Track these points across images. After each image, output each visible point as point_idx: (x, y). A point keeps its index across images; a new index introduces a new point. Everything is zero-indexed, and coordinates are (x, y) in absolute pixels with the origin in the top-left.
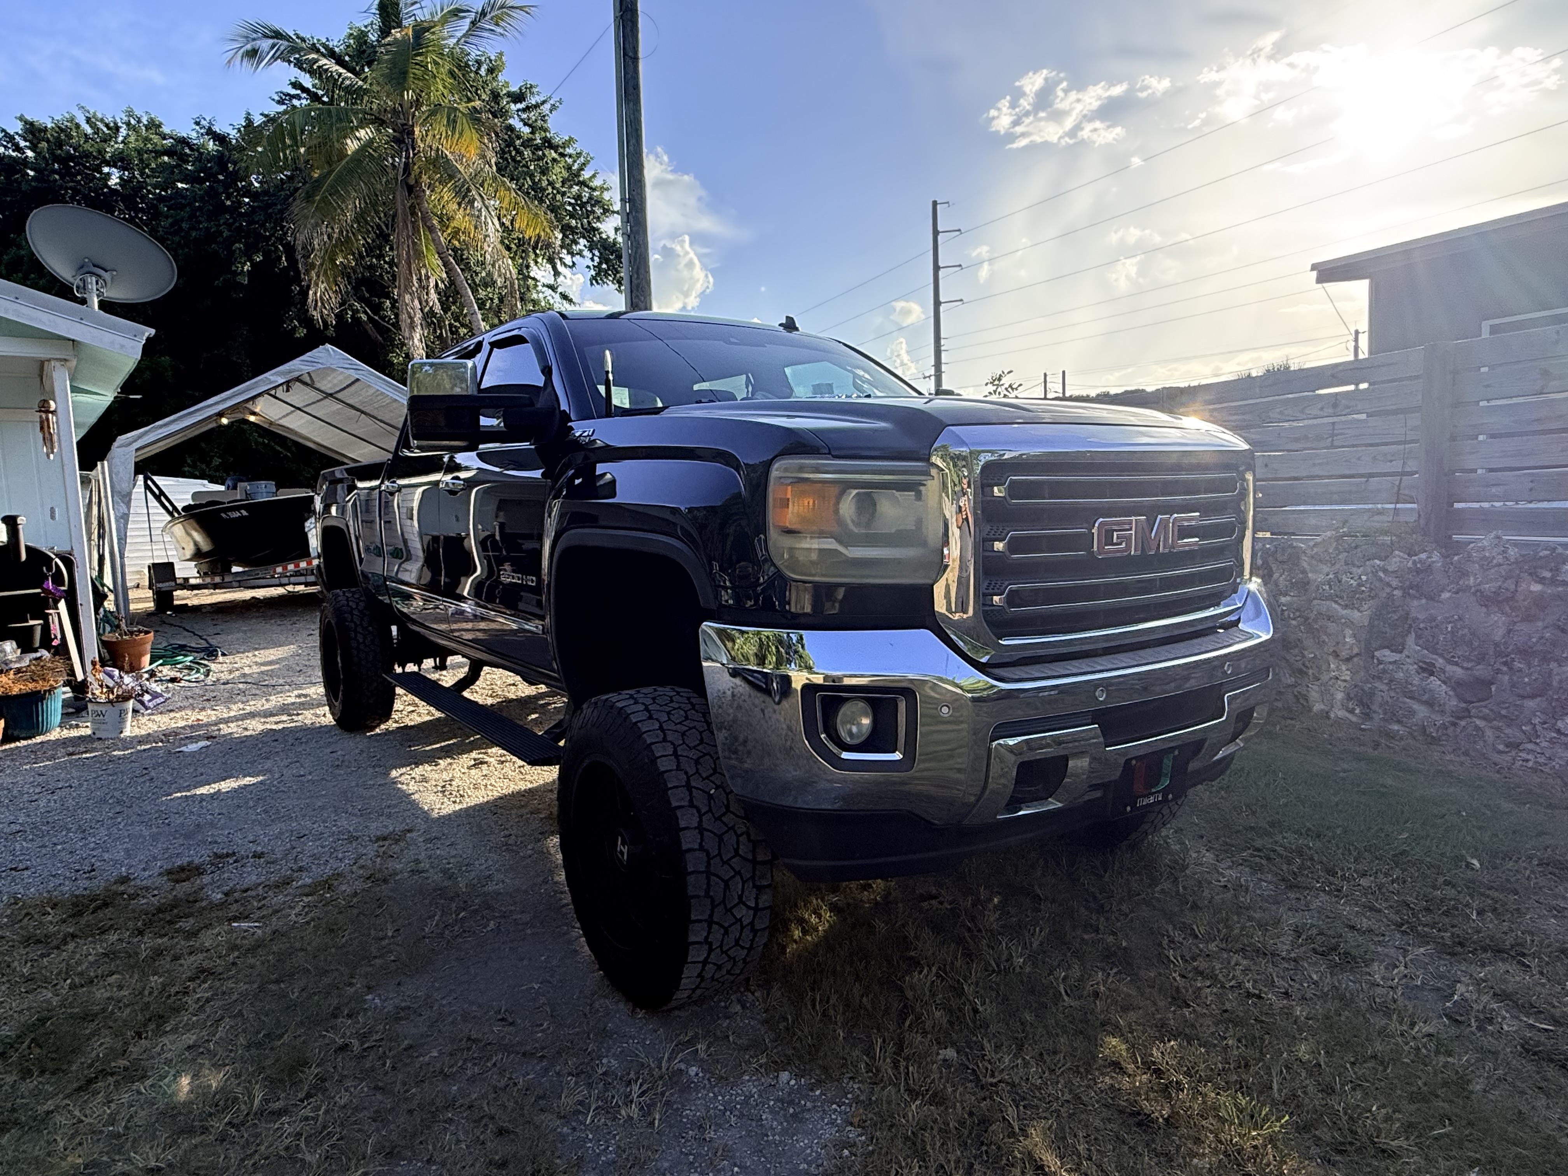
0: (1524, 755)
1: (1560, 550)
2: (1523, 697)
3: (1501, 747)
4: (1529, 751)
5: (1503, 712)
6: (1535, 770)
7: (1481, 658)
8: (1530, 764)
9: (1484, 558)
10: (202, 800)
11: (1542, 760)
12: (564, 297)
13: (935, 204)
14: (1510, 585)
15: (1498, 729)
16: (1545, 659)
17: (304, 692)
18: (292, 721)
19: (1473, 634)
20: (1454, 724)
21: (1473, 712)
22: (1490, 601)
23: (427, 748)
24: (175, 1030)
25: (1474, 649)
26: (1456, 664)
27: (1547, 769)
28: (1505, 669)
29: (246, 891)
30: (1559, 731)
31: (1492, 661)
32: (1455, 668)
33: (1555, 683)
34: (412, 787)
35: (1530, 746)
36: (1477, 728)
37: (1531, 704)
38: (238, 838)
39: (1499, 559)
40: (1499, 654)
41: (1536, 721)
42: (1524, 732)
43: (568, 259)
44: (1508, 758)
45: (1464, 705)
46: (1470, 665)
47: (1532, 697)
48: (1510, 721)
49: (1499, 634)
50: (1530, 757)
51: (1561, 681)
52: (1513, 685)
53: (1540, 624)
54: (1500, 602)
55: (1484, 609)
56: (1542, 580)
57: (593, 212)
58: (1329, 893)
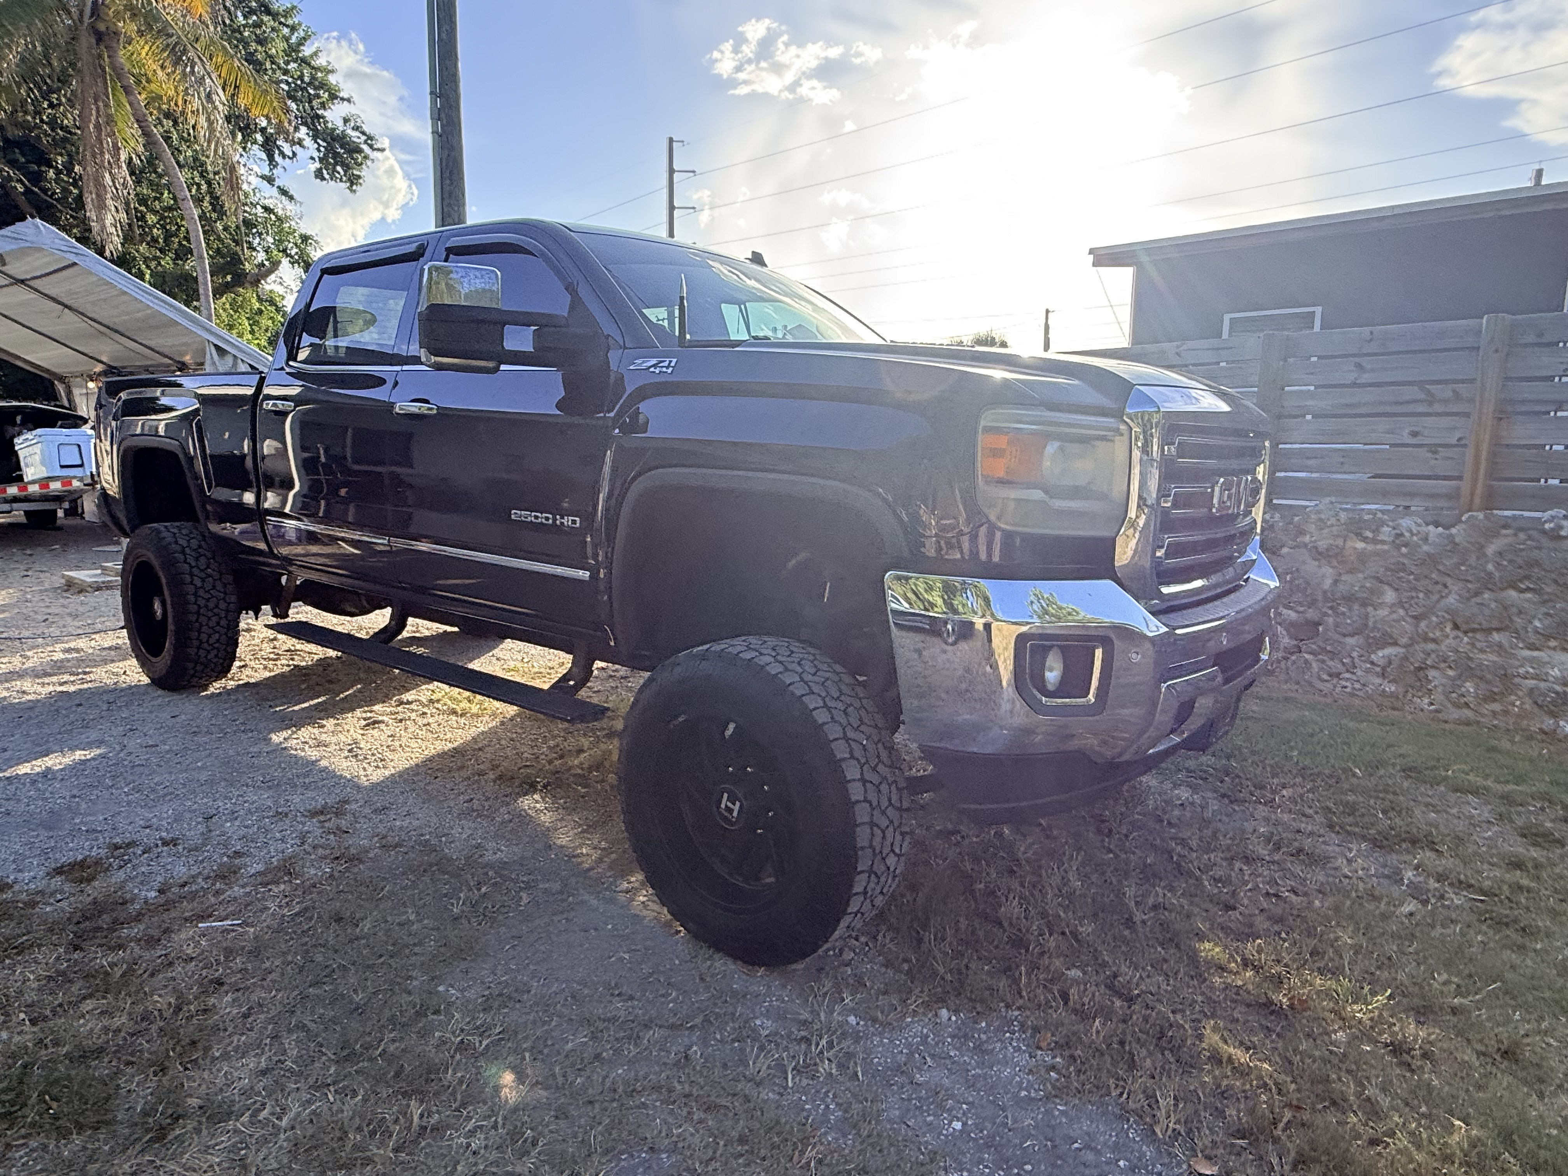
0: (1344, 683)
1: (1379, 515)
2: (1345, 635)
3: (1325, 677)
4: (1347, 680)
5: (1328, 648)
6: (1352, 695)
7: (1313, 603)
8: (1348, 690)
9: (1321, 520)
10: (34, 782)
11: (1357, 686)
12: (284, 192)
13: (671, 141)
14: (1340, 542)
15: (1323, 662)
16: (1364, 605)
17: (72, 645)
18: (82, 681)
19: (1308, 583)
20: (1286, 659)
21: (1304, 648)
22: (1319, 555)
23: (296, 708)
24: (226, 1056)
25: (1307, 596)
26: (1291, 608)
27: (1360, 693)
28: (1330, 612)
29: (183, 886)
30: (1372, 663)
31: (1320, 605)
32: (1290, 612)
33: (1371, 624)
34: (313, 754)
35: (1347, 675)
36: (1306, 661)
37: (1350, 641)
38: (122, 823)
39: (1333, 521)
40: (1326, 599)
41: (1355, 654)
42: (1343, 664)
43: (287, 149)
44: (1328, 685)
45: (1295, 642)
46: (1301, 609)
47: (1352, 635)
48: (1333, 655)
49: (1327, 583)
50: (1348, 684)
51: (1375, 622)
52: (1337, 626)
53: (1361, 575)
54: (1330, 556)
55: (1317, 563)
56: (1365, 539)
57: (318, 96)
58: (1265, 804)
